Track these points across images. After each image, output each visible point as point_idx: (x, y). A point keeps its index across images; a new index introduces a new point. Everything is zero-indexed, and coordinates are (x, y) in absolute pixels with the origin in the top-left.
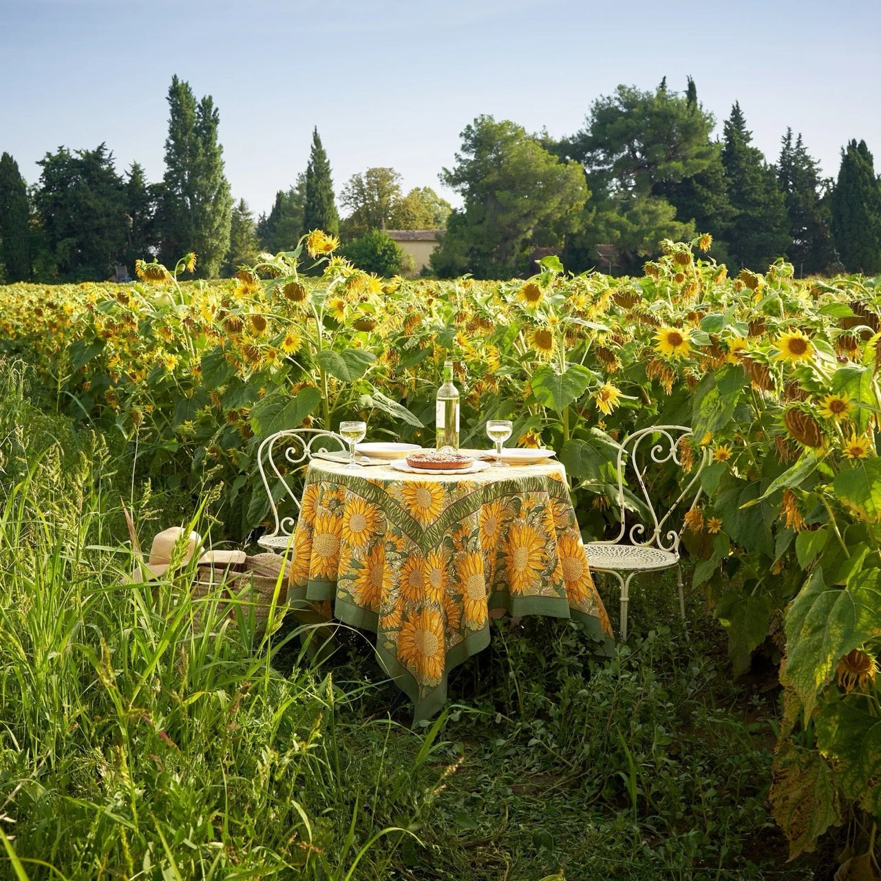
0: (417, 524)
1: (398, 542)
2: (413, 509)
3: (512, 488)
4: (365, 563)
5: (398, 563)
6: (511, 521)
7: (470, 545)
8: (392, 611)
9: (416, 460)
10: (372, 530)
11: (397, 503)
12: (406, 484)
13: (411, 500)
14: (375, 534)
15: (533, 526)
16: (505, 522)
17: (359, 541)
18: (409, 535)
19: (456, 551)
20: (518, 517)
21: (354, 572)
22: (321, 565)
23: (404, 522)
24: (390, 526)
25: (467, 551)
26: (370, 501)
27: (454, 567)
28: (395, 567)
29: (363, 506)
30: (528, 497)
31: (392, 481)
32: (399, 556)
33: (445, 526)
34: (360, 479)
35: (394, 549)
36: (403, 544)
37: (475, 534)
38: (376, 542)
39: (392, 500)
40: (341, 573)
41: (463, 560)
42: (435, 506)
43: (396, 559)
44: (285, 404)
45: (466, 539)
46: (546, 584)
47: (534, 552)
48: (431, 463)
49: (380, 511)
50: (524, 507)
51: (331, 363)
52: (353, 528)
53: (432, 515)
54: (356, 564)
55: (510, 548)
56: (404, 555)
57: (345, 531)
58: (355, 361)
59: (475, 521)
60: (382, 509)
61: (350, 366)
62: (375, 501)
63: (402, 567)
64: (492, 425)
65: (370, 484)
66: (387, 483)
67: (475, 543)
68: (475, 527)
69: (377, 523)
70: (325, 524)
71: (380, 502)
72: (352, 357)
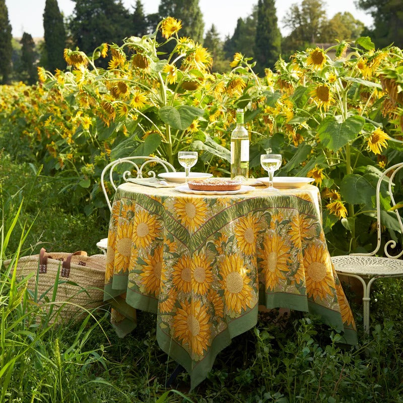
0: (186, 231)
1: (171, 245)
2: (184, 220)
3: (264, 205)
4: (148, 261)
5: (171, 262)
6: (264, 231)
7: (227, 249)
8: (166, 299)
9: (195, 184)
10: (154, 235)
11: (170, 214)
12: (177, 199)
13: (182, 212)
14: (157, 239)
15: (281, 235)
16: (260, 232)
17: (143, 244)
18: (180, 240)
19: (218, 254)
20: (269, 228)
21: (139, 268)
22: (123, 263)
23: (176, 230)
24: (166, 233)
25: (225, 254)
26: (151, 213)
27: (218, 267)
28: (169, 265)
29: (146, 217)
30: (277, 212)
31: (167, 197)
32: (171, 256)
33: (208, 234)
34: (145, 196)
35: (168, 250)
36: (175, 247)
37: (231, 240)
38: (158, 245)
39: (167, 212)
40: (131, 268)
41: (223, 262)
42: (198, 217)
43: (169, 258)
44: (136, 147)
45: (224, 244)
46: (289, 283)
47: (280, 257)
48: (207, 186)
49: (160, 221)
50: (274, 220)
51: (168, 116)
52: (139, 234)
53: (195, 224)
54: (141, 262)
55: (265, 253)
56: (176, 255)
57: (134, 235)
58: (187, 114)
59: (231, 229)
60: (162, 219)
61: (182, 118)
62: (156, 213)
63: (174, 265)
64: (265, 158)
65: (152, 199)
66: (163, 198)
67: (231, 247)
68: (231, 234)
69: (158, 230)
70: (125, 230)
71: (160, 213)
72: (185, 111)
